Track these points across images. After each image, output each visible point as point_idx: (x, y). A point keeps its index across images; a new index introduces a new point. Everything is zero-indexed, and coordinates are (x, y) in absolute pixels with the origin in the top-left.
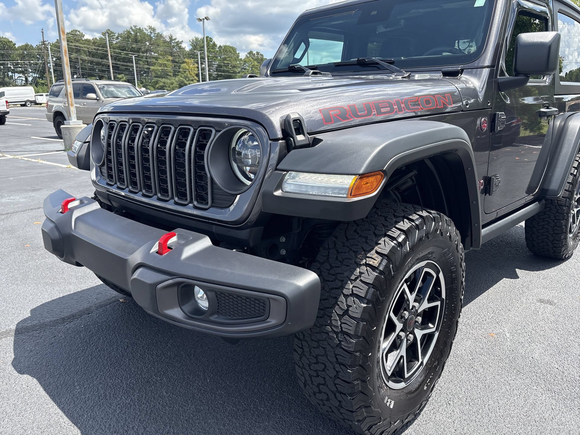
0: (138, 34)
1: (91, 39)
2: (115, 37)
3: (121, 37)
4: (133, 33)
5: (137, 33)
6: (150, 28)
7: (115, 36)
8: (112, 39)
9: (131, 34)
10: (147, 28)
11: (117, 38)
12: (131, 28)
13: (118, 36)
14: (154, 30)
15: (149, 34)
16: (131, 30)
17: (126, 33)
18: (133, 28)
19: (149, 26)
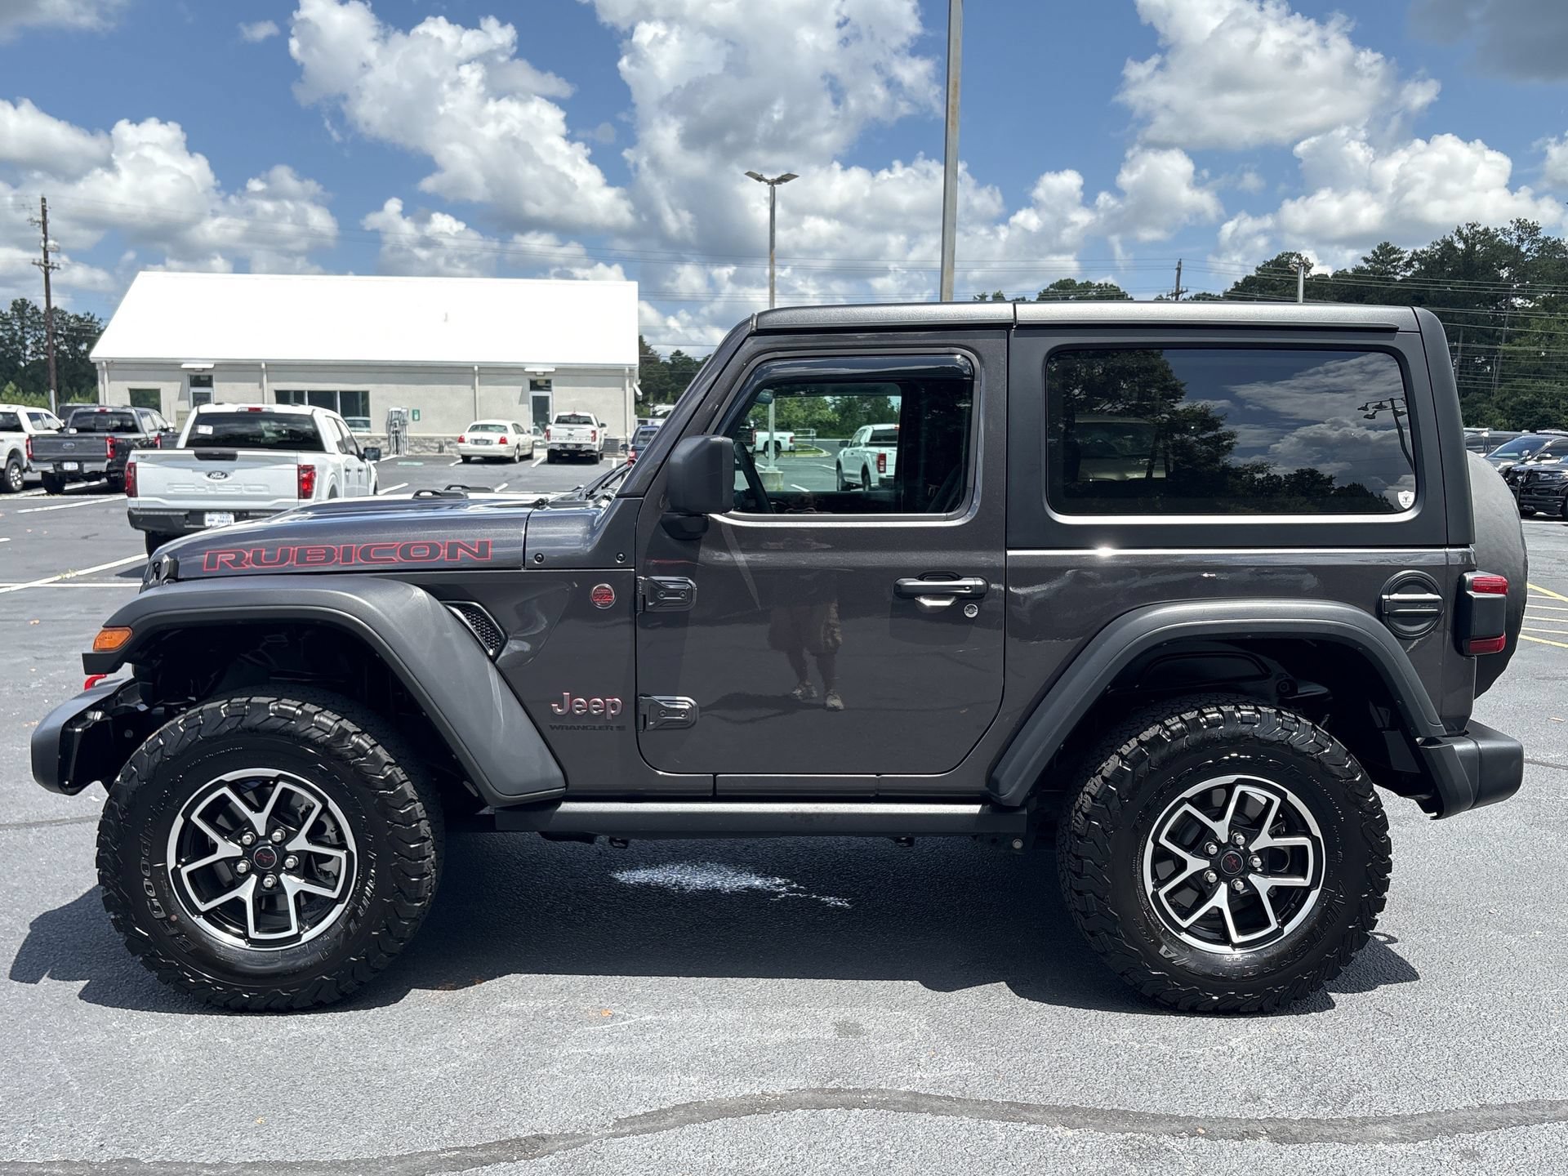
0: (1478, 247)
1: (1330, 275)
2: (1401, 263)
3: (1420, 260)
4: (1461, 246)
5: (1474, 245)
6: (1521, 225)
7: (1401, 259)
8: (1392, 270)
9: (1455, 249)
10: (1511, 227)
11: (1409, 264)
12: (1459, 232)
13: (1412, 260)
14: (1534, 230)
15: (1515, 243)
16: (1456, 238)
17: (1438, 247)
18: (1465, 232)
19: (1518, 221)
